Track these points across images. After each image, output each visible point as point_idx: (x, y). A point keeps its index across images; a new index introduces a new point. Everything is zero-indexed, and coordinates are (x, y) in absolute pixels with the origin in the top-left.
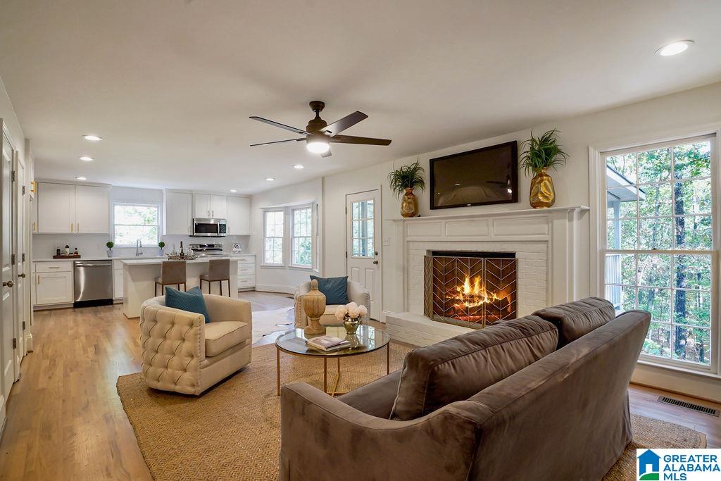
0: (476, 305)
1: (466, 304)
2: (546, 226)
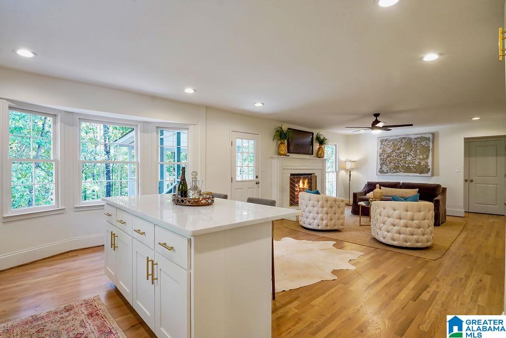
2: (321, 164)
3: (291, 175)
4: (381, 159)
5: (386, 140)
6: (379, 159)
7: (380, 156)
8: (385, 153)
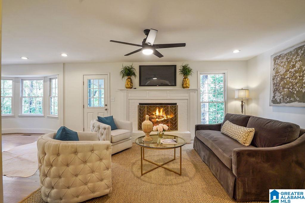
0: (161, 120)
1: (157, 120)
2: (187, 94)
3: (140, 104)
4: (274, 84)
5: (280, 56)
6: (272, 85)
7: (273, 79)
8: (278, 75)
